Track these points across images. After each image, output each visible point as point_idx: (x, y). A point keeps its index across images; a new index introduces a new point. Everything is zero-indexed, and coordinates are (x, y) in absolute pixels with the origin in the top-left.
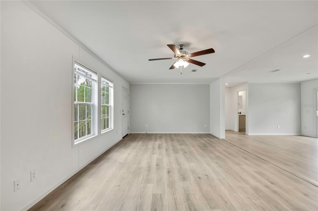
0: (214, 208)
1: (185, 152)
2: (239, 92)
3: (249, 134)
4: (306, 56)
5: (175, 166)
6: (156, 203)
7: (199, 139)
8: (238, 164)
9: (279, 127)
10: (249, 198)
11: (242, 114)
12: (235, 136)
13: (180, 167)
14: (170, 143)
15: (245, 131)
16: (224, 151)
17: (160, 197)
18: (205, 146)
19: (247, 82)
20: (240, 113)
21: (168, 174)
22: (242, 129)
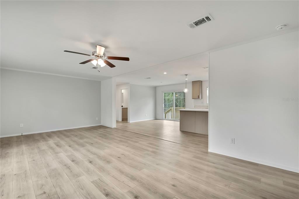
0: (141, 169)
1: (92, 144)
2: (122, 90)
3: (130, 122)
4: (165, 73)
5: (92, 156)
6: (100, 185)
7: (95, 131)
8: (137, 142)
9: (146, 115)
10: (153, 157)
11: (123, 107)
12: (121, 124)
13: (97, 155)
14: (67, 139)
15: (127, 120)
16: (121, 136)
17: (100, 181)
18: (105, 136)
19: (129, 83)
20: (122, 106)
21: (92, 164)
22: (125, 119)
